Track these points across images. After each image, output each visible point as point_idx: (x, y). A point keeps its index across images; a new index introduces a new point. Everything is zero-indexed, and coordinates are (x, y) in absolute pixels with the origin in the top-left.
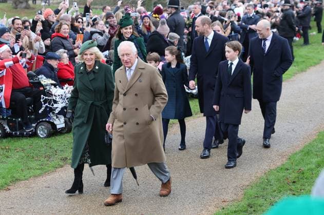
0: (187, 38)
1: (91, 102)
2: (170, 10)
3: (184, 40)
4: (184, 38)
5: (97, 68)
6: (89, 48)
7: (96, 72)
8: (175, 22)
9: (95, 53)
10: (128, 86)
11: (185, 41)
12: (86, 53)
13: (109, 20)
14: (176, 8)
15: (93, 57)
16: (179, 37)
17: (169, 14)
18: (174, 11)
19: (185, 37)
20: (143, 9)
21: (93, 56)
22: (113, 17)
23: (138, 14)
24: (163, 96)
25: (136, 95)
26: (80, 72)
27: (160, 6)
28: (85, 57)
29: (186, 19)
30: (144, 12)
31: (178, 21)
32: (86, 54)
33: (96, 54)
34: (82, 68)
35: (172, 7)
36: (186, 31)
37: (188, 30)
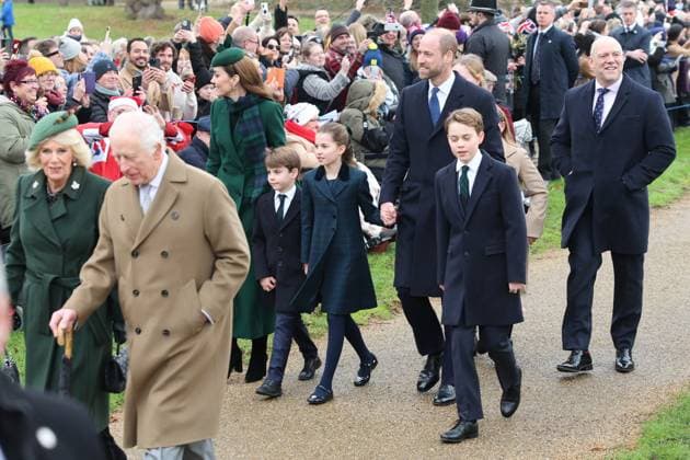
0: (514, 80)
1: (52, 277)
2: (473, 17)
3: (507, 85)
4: (508, 81)
5: (75, 186)
6: (55, 134)
7: (73, 197)
8: (485, 45)
9: (71, 147)
10: (143, 232)
11: (510, 86)
12: (46, 147)
13: (338, 42)
14: (486, 13)
15: (65, 157)
16: (495, 78)
17: (472, 27)
18: (482, 20)
19: (509, 77)
20: (413, 15)
21: (65, 154)
22: (348, 36)
23: (401, 28)
24: (235, 257)
25: (164, 254)
26: (29, 195)
27: (453, 8)
28: (44, 156)
29: (511, 38)
30: (415, 24)
31: (492, 42)
32: (46, 151)
33: (73, 151)
34: (35, 185)
35: (478, 11)
36: (511, 64)
37: (516, 60)
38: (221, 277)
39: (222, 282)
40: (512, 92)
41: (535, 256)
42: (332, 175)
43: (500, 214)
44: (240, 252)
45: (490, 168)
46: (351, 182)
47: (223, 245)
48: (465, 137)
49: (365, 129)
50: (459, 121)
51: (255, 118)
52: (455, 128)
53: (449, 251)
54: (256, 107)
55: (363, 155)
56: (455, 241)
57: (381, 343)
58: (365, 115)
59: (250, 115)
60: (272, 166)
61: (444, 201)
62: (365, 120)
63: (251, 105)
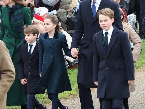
38: (3, 81)
39: (4, 84)
40: (128, 2)
41: (138, 70)
42: (51, 36)
43: (122, 52)
44: (11, 71)
45: (117, 33)
46: (59, 39)
47: (4, 68)
48: (105, 21)
49: (68, 18)
50: (103, 14)
51: (19, 14)
52: (101, 17)
53: (100, 67)
54: (20, 10)
55: (66, 28)
56: (102, 63)
57: (74, 106)
58: (67, 12)
59: (17, 13)
60: (26, 33)
61: (98, 46)
62: (67, 14)
63: (18, 9)
